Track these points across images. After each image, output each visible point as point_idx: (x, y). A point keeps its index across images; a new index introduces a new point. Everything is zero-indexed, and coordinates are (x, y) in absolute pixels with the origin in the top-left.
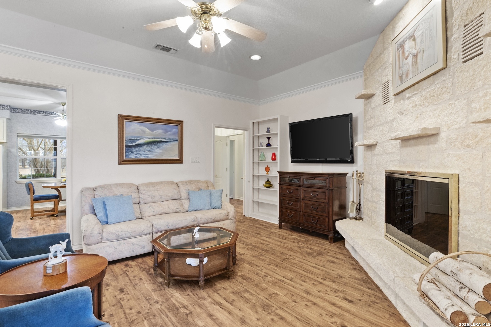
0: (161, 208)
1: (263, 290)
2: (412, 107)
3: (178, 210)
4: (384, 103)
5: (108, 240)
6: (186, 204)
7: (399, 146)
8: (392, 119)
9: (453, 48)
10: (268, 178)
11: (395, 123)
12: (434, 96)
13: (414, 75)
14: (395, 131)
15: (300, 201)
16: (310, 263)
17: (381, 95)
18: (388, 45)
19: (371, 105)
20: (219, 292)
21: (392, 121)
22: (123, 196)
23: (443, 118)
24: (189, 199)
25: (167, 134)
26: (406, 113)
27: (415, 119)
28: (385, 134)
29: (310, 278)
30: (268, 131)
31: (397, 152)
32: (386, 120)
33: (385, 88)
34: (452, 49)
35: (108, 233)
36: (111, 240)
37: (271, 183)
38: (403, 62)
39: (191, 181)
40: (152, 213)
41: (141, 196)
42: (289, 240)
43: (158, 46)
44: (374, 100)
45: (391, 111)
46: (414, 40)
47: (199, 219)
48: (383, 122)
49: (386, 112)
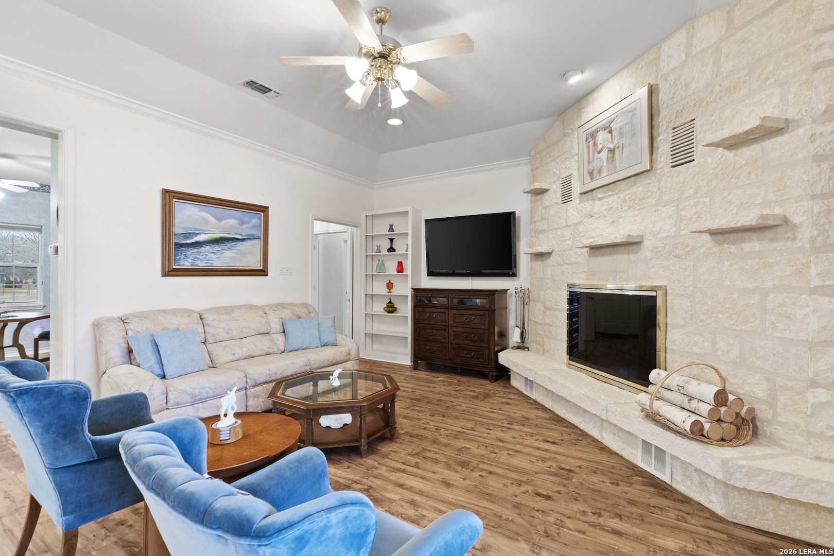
0: (245, 349)
1: (447, 445)
2: (606, 210)
3: (270, 351)
4: (563, 202)
5: (178, 404)
6: (280, 340)
7: (587, 255)
8: (576, 222)
9: (660, 150)
10: (390, 299)
11: (580, 228)
12: (636, 199)
13: (610, 173)
14: (581, 237)
15: (447, 329)
16: (483, 407)
17: (559, 191)
18: (570, 132)
19: (542, 203)
20: (390, 457)
21: (576, 225)
22: (178, 330)
23: (647, 225)
24: (284, 332)
25: (243, 226)
26: (597, 216)
27: (610, 224)
28: (564, 240)
29: (494, 425)
30: (391, 229)
31: (583, 262)
32: (567, 223)
33: (565, 184)
34: (658, 150)
35: (179, 393)
36: (182, 404)
37: (395, 306)
38: (593, 156)
39: (282, 303)
40: (231, 358)
41: (208, 329)
42: (437, 383)
43: (252, 84)
44: (546, 196)
45: (574, 212)
46: (610, 132)
47: (313, 362)
48: (562, 225)
49: (567, 214)
